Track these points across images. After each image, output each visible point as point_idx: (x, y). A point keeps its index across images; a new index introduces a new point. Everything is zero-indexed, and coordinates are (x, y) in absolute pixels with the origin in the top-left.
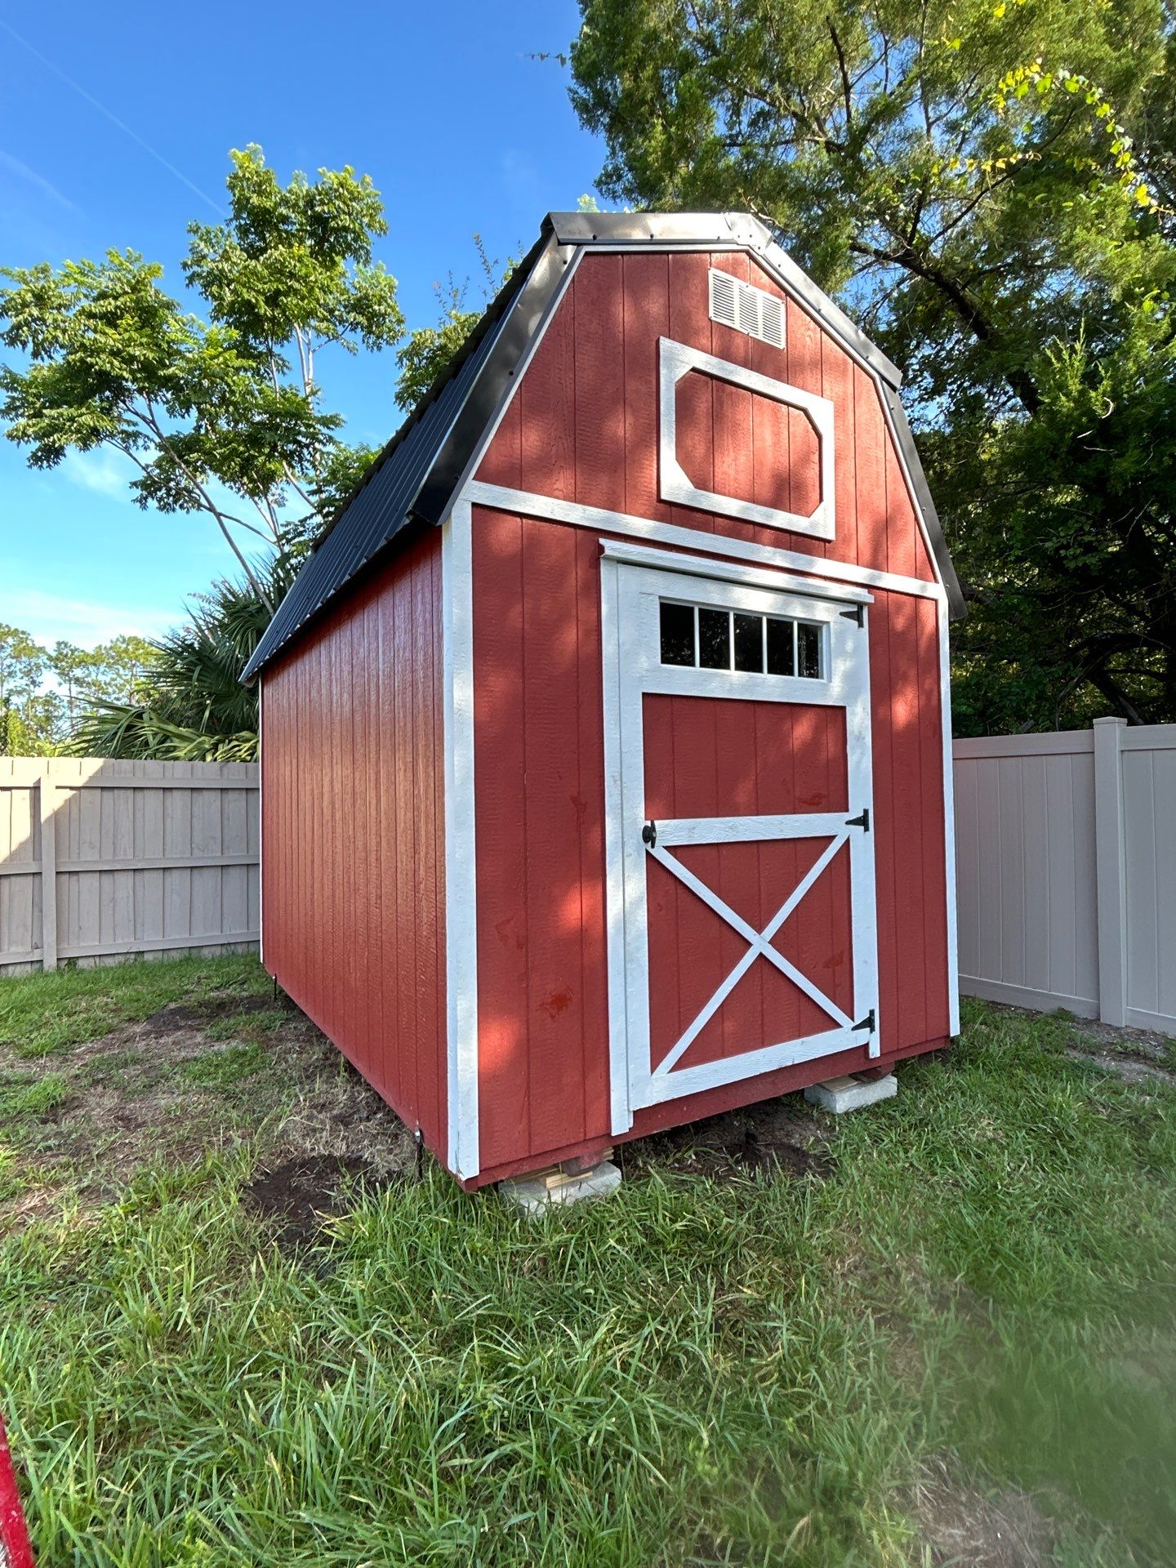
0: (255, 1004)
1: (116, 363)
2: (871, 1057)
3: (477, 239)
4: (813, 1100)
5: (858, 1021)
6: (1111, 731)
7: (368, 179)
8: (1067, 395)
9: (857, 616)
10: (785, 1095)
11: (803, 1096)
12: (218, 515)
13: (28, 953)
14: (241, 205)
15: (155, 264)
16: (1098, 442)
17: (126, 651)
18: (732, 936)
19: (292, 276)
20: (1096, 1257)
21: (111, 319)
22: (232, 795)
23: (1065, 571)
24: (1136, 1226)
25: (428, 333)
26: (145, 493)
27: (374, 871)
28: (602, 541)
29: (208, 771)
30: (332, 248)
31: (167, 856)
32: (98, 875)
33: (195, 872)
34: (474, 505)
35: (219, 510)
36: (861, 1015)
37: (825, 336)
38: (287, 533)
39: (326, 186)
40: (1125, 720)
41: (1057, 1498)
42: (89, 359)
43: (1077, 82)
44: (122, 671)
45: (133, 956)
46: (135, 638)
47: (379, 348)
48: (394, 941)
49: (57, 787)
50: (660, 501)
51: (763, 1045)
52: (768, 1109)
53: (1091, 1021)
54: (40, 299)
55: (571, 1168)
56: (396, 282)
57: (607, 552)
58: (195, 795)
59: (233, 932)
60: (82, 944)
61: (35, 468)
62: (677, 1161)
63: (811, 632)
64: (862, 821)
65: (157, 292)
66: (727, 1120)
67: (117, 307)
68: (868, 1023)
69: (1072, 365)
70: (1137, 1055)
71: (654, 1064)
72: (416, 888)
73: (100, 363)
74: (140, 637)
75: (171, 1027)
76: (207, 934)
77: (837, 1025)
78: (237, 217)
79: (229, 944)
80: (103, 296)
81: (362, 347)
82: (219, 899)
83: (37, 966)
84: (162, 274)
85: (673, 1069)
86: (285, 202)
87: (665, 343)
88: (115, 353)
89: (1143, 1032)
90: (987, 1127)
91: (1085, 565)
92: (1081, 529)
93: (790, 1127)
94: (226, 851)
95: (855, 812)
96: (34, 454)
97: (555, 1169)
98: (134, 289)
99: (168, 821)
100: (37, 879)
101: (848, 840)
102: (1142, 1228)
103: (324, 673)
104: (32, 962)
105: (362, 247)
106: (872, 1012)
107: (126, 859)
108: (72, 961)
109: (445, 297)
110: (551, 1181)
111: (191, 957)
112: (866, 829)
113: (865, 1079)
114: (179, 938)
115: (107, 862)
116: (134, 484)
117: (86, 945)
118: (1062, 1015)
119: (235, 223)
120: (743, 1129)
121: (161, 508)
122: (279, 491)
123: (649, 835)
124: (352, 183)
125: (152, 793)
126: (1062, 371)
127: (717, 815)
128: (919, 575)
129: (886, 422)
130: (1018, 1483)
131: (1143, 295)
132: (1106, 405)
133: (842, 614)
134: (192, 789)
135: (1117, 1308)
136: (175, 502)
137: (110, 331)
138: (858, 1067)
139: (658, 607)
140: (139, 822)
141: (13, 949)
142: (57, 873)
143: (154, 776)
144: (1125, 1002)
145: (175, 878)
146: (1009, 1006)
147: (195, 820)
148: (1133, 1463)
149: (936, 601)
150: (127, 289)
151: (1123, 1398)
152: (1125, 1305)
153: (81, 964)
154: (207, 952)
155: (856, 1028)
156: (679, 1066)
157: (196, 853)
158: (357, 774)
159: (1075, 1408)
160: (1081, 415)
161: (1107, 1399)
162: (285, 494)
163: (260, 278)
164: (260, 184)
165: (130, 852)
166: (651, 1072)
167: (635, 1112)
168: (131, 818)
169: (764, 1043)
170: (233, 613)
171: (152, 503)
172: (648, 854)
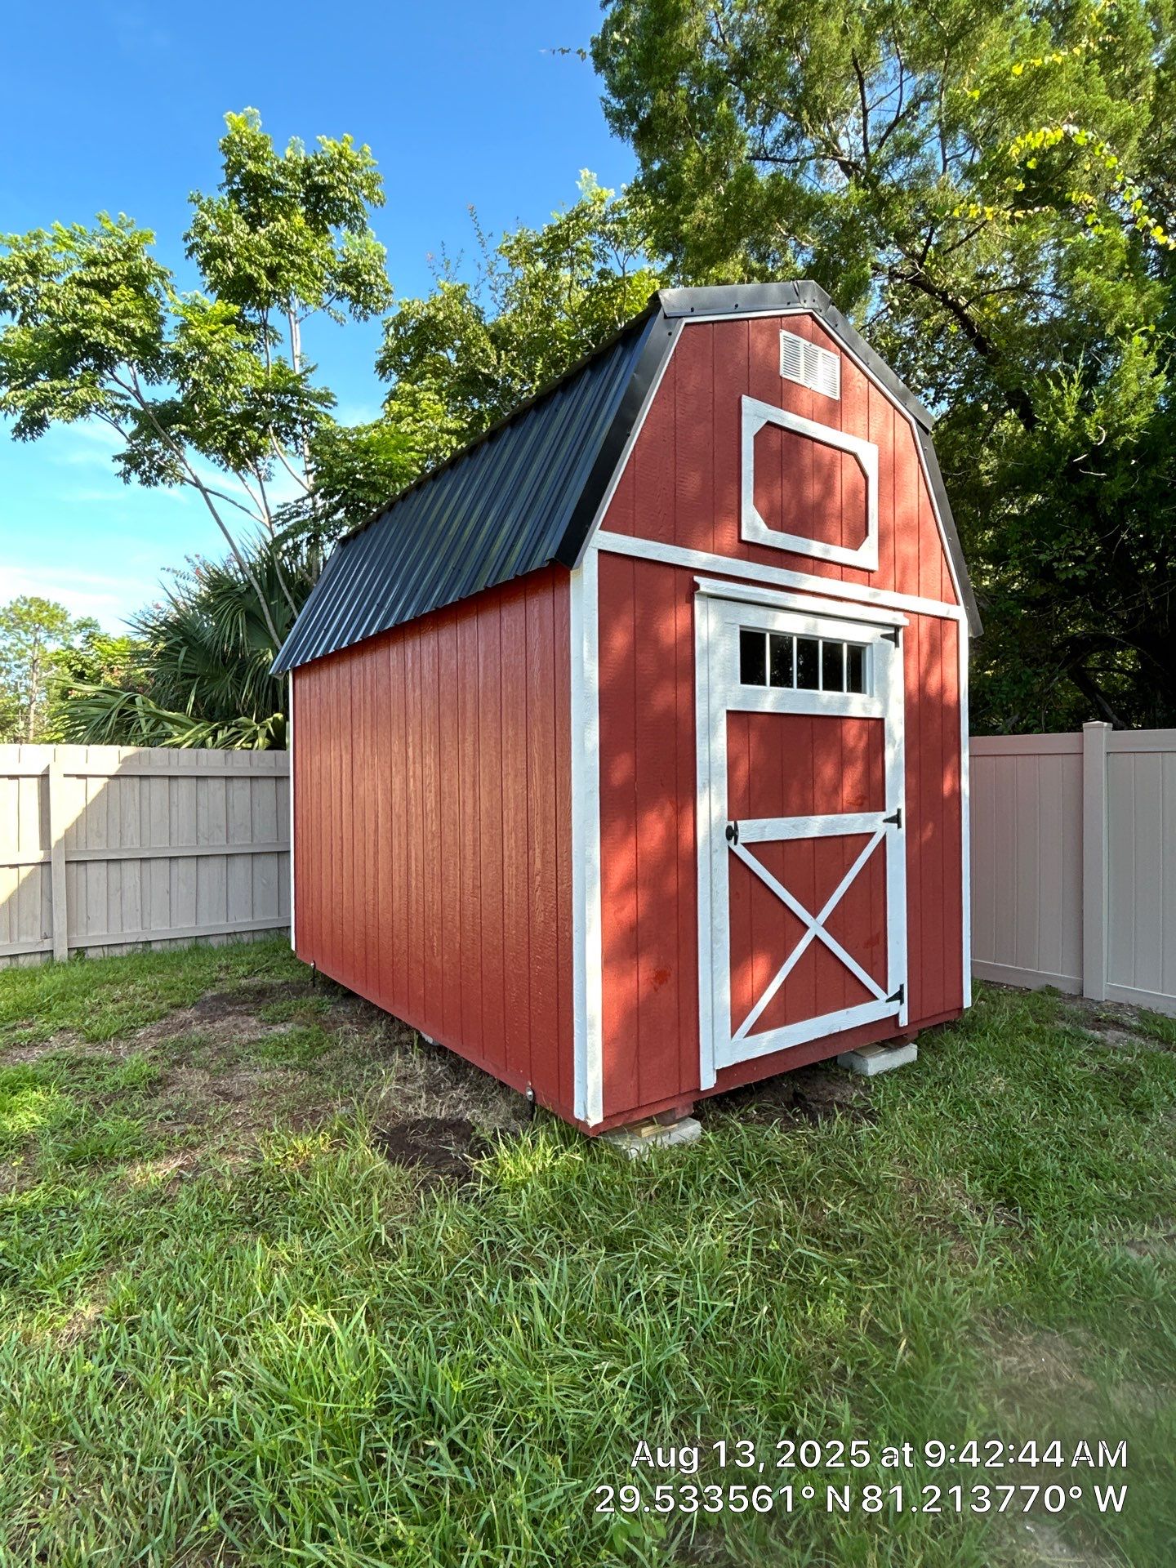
0: (297, 990)
1: (111, 335)
2: (901, 1025)
3: (472, 212)
4: (846, 1066)
5: (891, 994)
6: (1097, 731)
7: (367, 149)
8: (1064, 421)
9: (894, 638)
10: (822, 1062)
11: (836, 1063)
12: (204, 491)
13: (38, 943)
14: (235, 168)
15: (147, 230)
16: (1090, 464)
17: (28, 613)
18: (794, 920)
19: (292, 249)
20: (1097, 1177)
21: (105, 288)
22: (236, 784)
23: (1056, 581)
24: (1127, 1154)
25: (416, 304)
26: (128, 466)
27: (469, 864)
28: (696, 579)
29: (212, 759)
30: (326, 215)
31: (173, 845)
32: (105, 864)
33: (201, 861)
34: (600, 551)
35: (205, 486)
36: (893, 990)
37: (871, 387)
39: (327, 156)
40: (1111, 725)
41: (1082, 1335)
42: (83, 331)
43: (1087, 137)
44: (23, 636)
45: (140, 946)
46: (38, 599)
47: (366, 319)
48: (499, 926)
49: (65, 776)
50: (740, 541)
51: (816, 1015)
52: (808, 1073)
53: (1075, 997)
54: (33, 268)
55: (665, 1119)
56: (385, 251)
57: (702, 589)
58: (201, 783)
59: (239, 921)
60: (91, 934)
61: (19, 440)
62: (742, 1115)
63: (857, 652)
64: (895, 819)
65: (149, 260)
66: (777, 1082)
67: (110, 275)
68: (899, 996)
69: (1069, 394)
70: (1118, 1025)
71: (734, 1028)
72: (529, 880)
73: (95, 335)
74: (44, 598)
75: (219, 1012)
76: (213, 922)
77: (874, 998)
78: (230, 182)
79: (235, 933)
80: (92, 262)
81: (349, 318)
82: (224, 888)
83: (48, 956)
84: (154, 242)
85: (748, 1035)
86: (282, 170)
87: (746, 400)
88: (108, 324)
89: (1121, 1005)
90: (1000, 1083)
91: (1075, 576)
92: (1072, 543)
93: (831, 1088)
94: (230, 840)
95: (891, 812)
96: (18, 425)
97: (650, 1121)
98: (127, 257)
99: (174, 810)
100: (46, 868)
101: (885, 837)
102: (1132, 1155)
104: (42, 952)
105: (357, 218)
106: (902, 987)
107: (133, 848)
108: (81, 951)
109: (439, 270)
110: (646, 1131)
111: (198, 946)
112: (899, 827)
113: (892, 1046)
114: (185, 927)
115: (113, 851)
116: (118, 458)
117: (95, 934)
118: (1051, 991)
119: (228, 188)
120: (792, 1090)
121: (143, 482)
122: (266, 466)
123: (731, 833)
124: (351, 153)
125: (158, 781)
126: (1061, 399)
127: (782, 816)
128: (942, 598)
129: (920, 462)
130: (1053, 1327)
131: (1133, 329)
132: (1098, 433)
133: (883, 636)
134: (197, 777)
135: (1116, 1213)
136: (158, 476)
137: (102, 300)
138: (886, 1035)
139: (738, 634)
140: (145, 809)
141: (23, 939)
142: (67, 862)
143: (160, 764)
144: (1105, 978)
145: (181, 867)
146: (1002, 984)
147: (200, 808)
148: (1136, 1311)
149: (957, 621)
150: (120, 256)
151: (1127, 1269)
152: (1122, 1209)
153: (91, 953)
154: (214, 942)
155: (889, 1000)
156: (752, 1032)
157: (203, 842)
158: (445, 776)
159: (1091, 1277)
160: (1076, 441)
161: (1114, 1269)
162: (272, 470)
163: (262, 253)
164: (256, 149)
165: (136, 841)
166: (732, 1035)
167: (718, 1071)
168: (138, 806)
169: (816, 1013)
170: (219, 595)
171: (135, 477)
172: (730, 851)
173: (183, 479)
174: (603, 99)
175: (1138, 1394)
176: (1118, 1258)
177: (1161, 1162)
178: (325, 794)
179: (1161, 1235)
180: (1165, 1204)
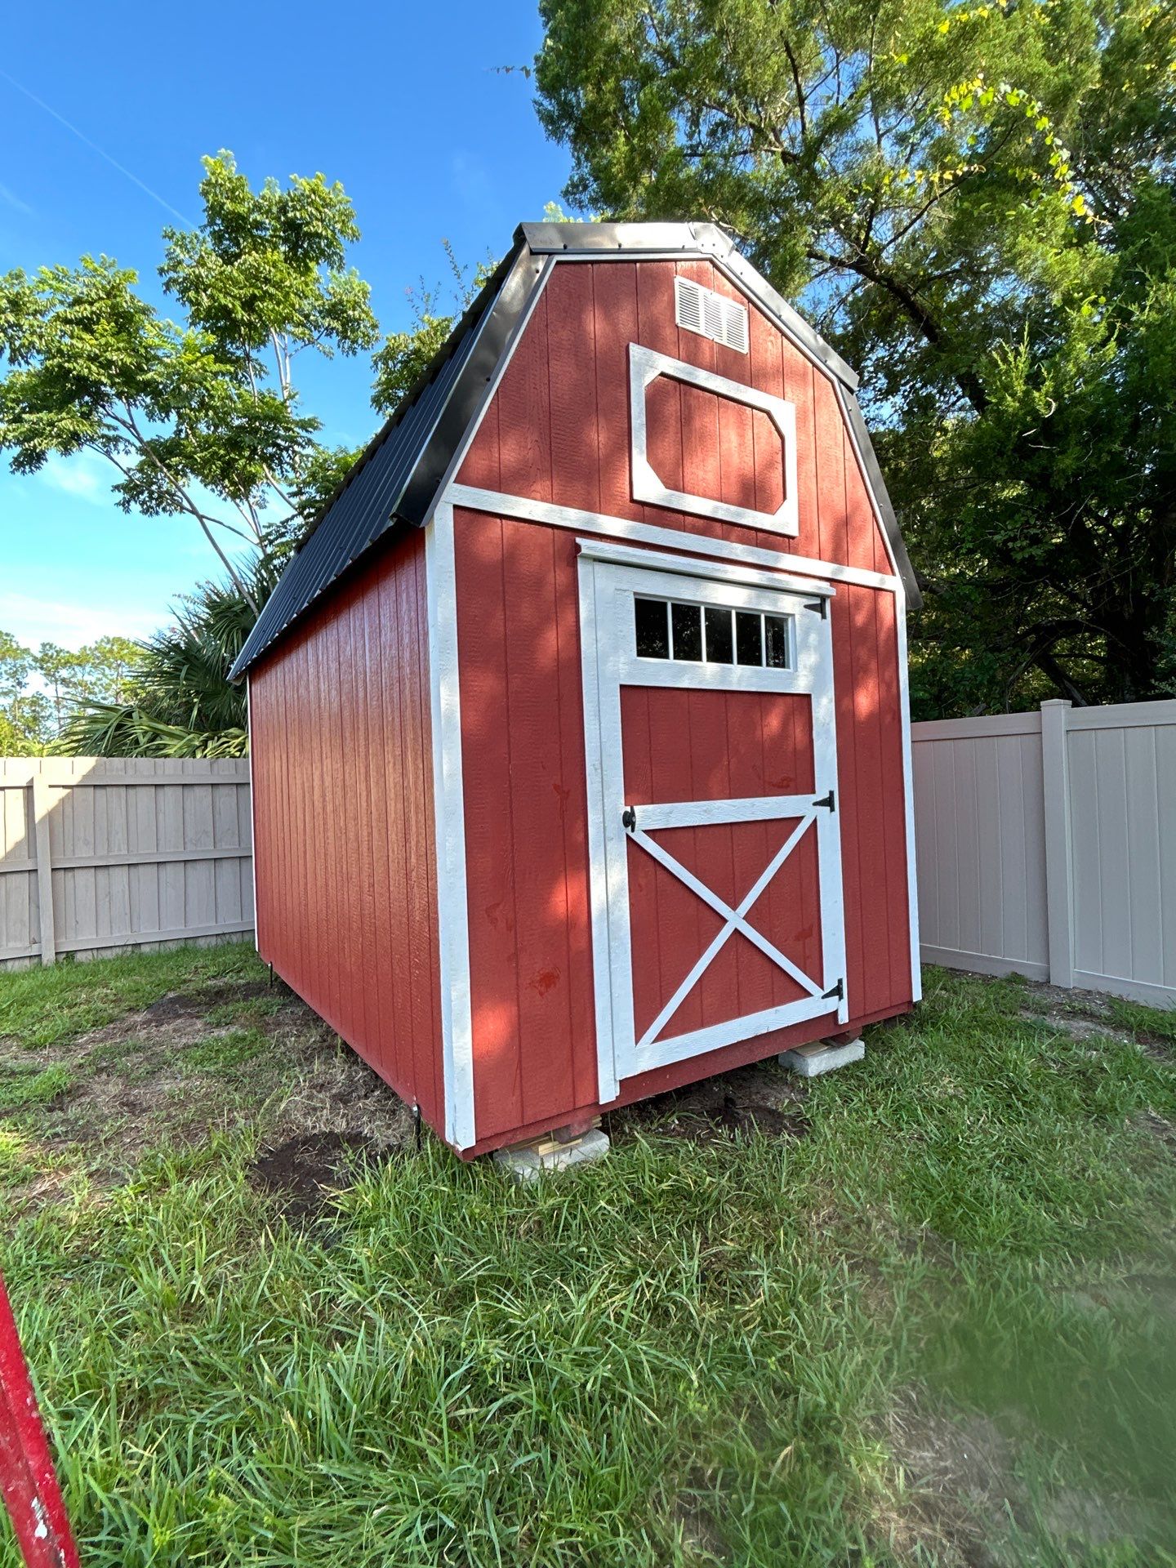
0: (252, 990)
1: (94, 368)
2: (841, 1023)
3: (447, 246)
4: (787, 1065)
5: (828, 990)
6: (1056, 711)
7: (340, 186)
8: (1013, 395)
9: (820, 608)
10: (760, 1061)
11: (777, 1061)
12: (201, 518)
13: (26, 948)
14: (215, 211)
15: (130, 270)
16: (1041, 439)
17: (111, 651)
18: (709, 913)
19: (267, 281)
20: (1049, 1200)
21: (87, 325)
22: (223, 791)
23: (1012, 562)
24: (1084, 1170)
25: (402, 337)
26: (127, 497)
27: (366, 860)
28: (579, 540)
29: (199, 767)
30: (306, 254)
31: (161, 850)
32: (93, 870)
33: (189, 865)
34: (456, 507)
35: (201, 513)
36: (830, 984)
37: (786, 341)
38: (269, 534)
39: (298, 193)
40: (1070, 702)
41: (1016, 1417)
42: (66, 365)
43: (1018, 95)
44: (107, 671)
45: (130, 949)
46: (119, 639)
47: (355, 353)
48: (387, 926)
49: (50, 786)
50: (633, 501)
51: (739, 1014)
52: (745, 1074)
53: (1042, 984)
54: (16, 305)
55: (562, 1136)
56: (370, 288)
57: (584, 551)
58: (187, 790)
59: (228, 922)
60: (80, 938)
61: (19, 473)
62: (661, 1126)
63: (778, 624)
64: (828, 802)
65: (132, 298)
66: (707, 1086)
67: (93, 313)
68: (837, 991)
69: (1017, 367)
70: (1085, 1014)
71: (639, 1034)
72: (407, 876)
73: (78, 368)
74: (125, 637)
75: (170, 1015)
76: (203, 924)
77: (808, 994)
78: (212, 223)
79: (224, 934)
80: (78, 301)
81: (337, 352)
82: (213, 891)
83: (36, 960)
84: (136, 280)
85: (656, 1041)
86: (258, 207)
87: (635, 349)
88: (93, 359)
89: (1089, 992)
90: (949, 1085)
91: (1032, 557)
92: (1027, 522)
93: (766, 1091)
94: (218, 845)
95: (822, 794)
96: (16, 459)
97: (546, 1137)
98: (109, 295)
99: (161, 817)
100: (33, 875)
101: (815, 820)
102: (1090, 1172)
103: (311, 671)
104: (30, 957)
105: (335, 253)
106: (840, 981)
107: (120, 854)
108: (70, 955)
109: (417, 302)
110: (543, 1149)
111: (187, 948)
112: (832, 810)
113: (835, 1044)
114: (174, 930)
115: (101, 858)
116: (117, 488)
117: (84, 938)
118: (1015, 979)
119: (209, 230)
120: (722, 1094)
121: (145, 512)
122: (260, 493)
123: (629, 820)
124: (324, 189)
125: (144, 789)
126: (1007, 372)
127: (692, 800)
128: (876, 569)
129: (845, 423)
130: (981, 1408)
131: (1082, 299)
132: (1049, 405)
133: (806, 607)
134: (184, 785)
135: (1068, 1246)
136: (158, 505)
137: (87, 336)
138: (828, 1033)
139: (633, 603)
140: (132, 819)
141: (11, 945)
142: (53, 870)
143: (145, 773)
144: (1072, 965)
145: (169, 872)
146: (967, 972)
147: (187, 815)
148: (1084, 1385)
149: (893, 593)
150: (103, 295)
151: (1075, 1327)
152: (1076, 1243)
153: (79, 957)
154: (202, 942)
155: (825, 997)
156: (661, 1037)
157: (190, 847)
158: (346, 767)
159: (1032, 1337)
160: (1026, 414)
161: (1061, 1328)
162: (266, 497)
163: (236, 283)
164: (233, 191)
165: (124, 847)
166: (637, 1043)
167: (621, 1082)
168: (124, 813)
169: (740, 1013)
170: (218, 613)
171: (135, 507)
172: (628, 837)
173: (183, 508)
174: (535, 102)
175: (1083, 1508)
176: (1066, 1312)
177: (1124, 1178)
178: (272, 795)
179: (1119, 1277)
180: (1126, 1235)
